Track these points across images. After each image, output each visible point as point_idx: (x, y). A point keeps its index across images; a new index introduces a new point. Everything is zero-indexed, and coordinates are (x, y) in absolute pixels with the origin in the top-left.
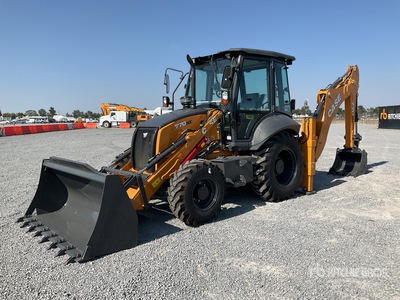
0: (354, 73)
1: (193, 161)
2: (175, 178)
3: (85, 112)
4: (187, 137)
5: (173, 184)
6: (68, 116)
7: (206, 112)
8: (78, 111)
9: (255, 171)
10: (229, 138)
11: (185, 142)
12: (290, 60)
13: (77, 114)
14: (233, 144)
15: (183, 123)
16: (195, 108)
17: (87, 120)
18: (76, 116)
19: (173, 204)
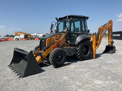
0: (111, 22)
1: (56, 48)
2: (51, 54)
3: (10, 35)
4: (55, 41)
5: (50, 55)
6: (5, 36)
7: (61, 34)
8: (8, 35)
9: (76, 52)
10: (68, 41)
11: (55, 43)
12: (88, 18)
13: (7, 36)
14: (69, 43)
15: (54, 37)
16: (58, 33)
17: (11, 38)
18: (7, 37)
19: (51, 61)
